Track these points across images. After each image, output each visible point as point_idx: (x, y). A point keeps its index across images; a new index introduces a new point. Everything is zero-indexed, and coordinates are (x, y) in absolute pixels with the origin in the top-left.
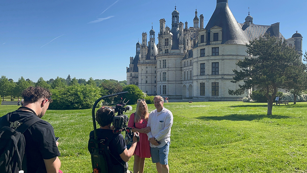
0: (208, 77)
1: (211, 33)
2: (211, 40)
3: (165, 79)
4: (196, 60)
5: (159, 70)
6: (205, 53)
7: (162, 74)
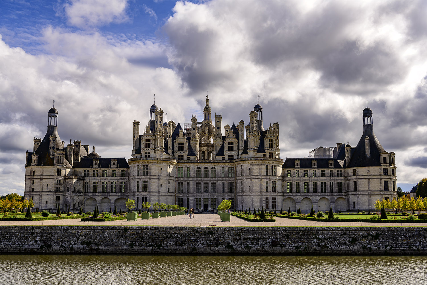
1: (391, 157)
2: (392, 163)
3: (274, 190)
4: (379, 177)
5: (263, 177)
6: (387, 173)
7: (270, 183)
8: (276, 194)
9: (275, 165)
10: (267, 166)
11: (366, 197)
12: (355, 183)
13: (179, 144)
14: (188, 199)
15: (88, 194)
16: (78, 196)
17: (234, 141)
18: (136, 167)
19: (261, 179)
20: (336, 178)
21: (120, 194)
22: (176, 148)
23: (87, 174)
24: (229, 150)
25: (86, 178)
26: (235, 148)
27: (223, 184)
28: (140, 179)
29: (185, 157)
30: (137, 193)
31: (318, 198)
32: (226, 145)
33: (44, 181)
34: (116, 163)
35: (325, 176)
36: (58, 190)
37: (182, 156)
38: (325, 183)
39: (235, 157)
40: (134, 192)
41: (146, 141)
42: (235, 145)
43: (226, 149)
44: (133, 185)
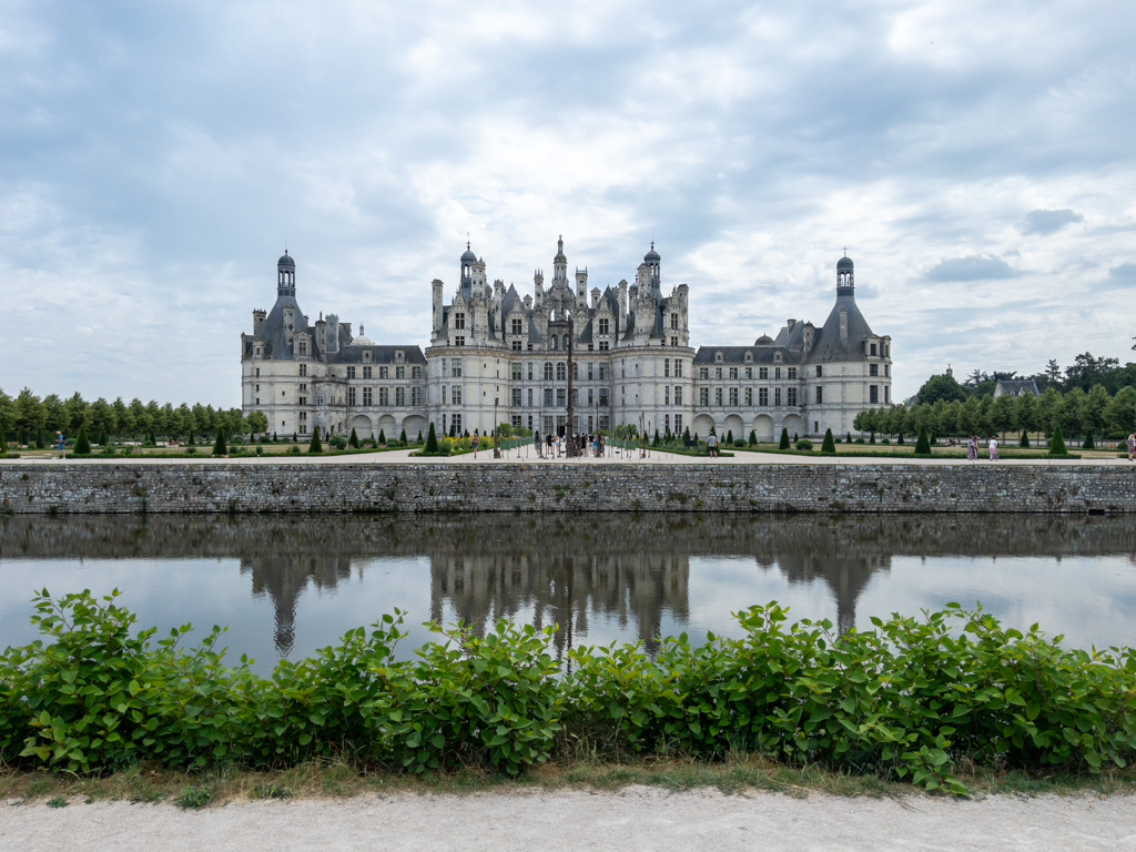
1: (884, 345)
2: (884, 355)
3: (678, 401)
4: (862, 379)
5: (660, 380)
6: (876, 372)
7: (672, 389)
8: (682, 408)
9: (681, 358)
10: (667, 360)
11: (837, 415)
12: (819, 390)
13: (514, 321)
14: (530, 417)
15: (354, 408)
16: (337, 412)
17: (609, 316)
18: (441, 362)
19: (656, 384)
20: (785, 382)
21: (411, 408)
22: (509, 329)
23: (351, 374)
24: (601, 332)
25: (351, 381)
26: (611, 329)
27: (591, 391)
28: (448, 383)
29: (524, 346)
30: (443, 407)
31: (754, 415)
32: (596, 323)
33: (276, 386)
34: (403, 355)
35: (766, 378)
36: (302, 401)
37: (520, 343)
38: (766, 390)
39: (611, 346)
40: (438, 406)
41: (457, 315)
42: (611, 323)
43: (596, 330)
44: (434, 393)
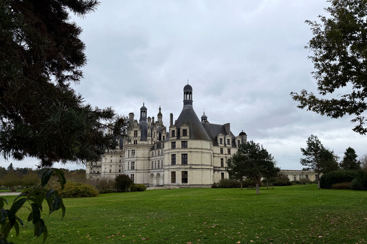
0: (178, 167)
1: (181, 129)
2: (181, 136)
3: (133, 168)
5: (127, 160)
6: (175, 146)
7: (130, 163)
8: (134, 171)
9: (134, 149)
10: (129, 150)
36: (91, 173)
